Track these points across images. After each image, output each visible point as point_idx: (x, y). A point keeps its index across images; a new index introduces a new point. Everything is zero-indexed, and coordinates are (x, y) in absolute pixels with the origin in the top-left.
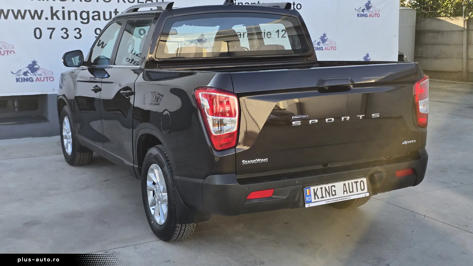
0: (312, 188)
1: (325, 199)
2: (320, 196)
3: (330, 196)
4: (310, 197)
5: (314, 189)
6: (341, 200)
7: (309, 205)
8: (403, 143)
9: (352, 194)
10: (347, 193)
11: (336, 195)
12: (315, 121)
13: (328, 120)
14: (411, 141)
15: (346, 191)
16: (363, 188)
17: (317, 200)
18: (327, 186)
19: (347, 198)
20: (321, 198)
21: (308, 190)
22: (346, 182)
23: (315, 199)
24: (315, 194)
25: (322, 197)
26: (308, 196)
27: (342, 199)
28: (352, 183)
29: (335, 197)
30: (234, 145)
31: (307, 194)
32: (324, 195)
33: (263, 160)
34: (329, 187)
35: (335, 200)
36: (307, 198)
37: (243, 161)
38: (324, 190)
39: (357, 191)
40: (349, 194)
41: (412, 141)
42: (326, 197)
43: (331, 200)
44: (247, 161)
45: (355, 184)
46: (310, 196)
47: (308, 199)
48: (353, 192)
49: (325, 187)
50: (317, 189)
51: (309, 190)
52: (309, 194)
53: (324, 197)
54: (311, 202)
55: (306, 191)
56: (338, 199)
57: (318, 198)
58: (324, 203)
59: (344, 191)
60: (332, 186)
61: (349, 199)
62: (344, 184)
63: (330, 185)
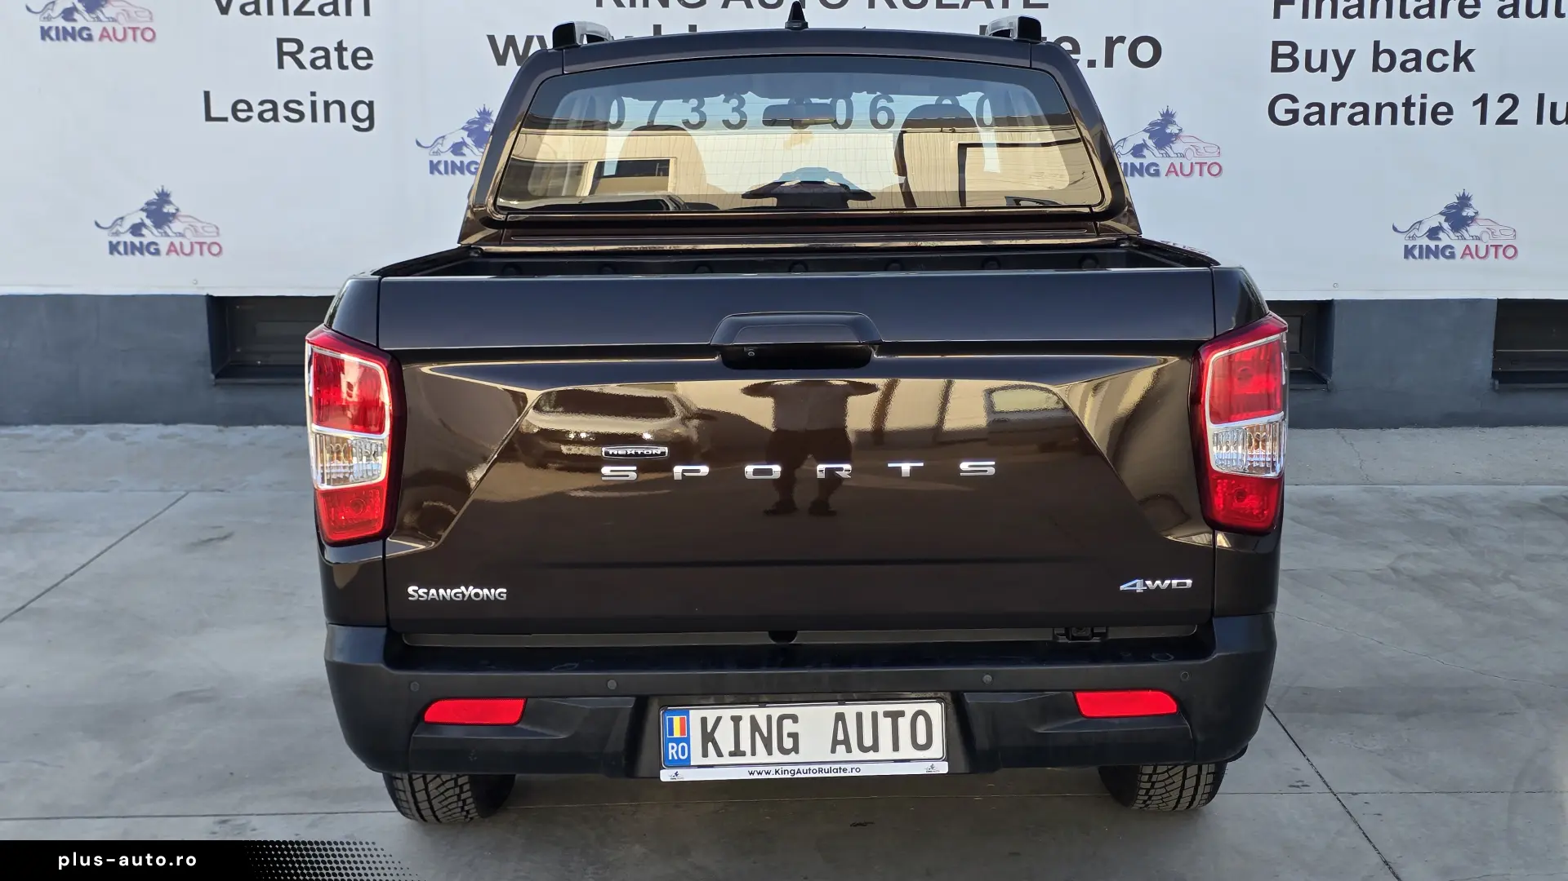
0: (695, 715)
1: (748, 759)
2: (727, 745)
3: (770, 753)
4: (683, 747)
5: (704, 721)
6: (817, 775)
7: (676, 774)
8: (1123, 587)
9: (871, 755)
10: (849, 750)
11: (797, 752)
12: (698, 471)
13: (756, 472)
14: (1167, 582)
15: (846, 742)
16: (922, 739)
17: (713, 758)
18: (761, 714)
19: (845, 770)
20: (732, 754)
21: (677, 720)
22: (850, 710)
23: (705, 754)
24: (708, 737)
25: (737, 752)
26: (678, 741)
27: (820, 771)
28: (875, 715)
29: (792, 757)
30: (377, 531)
31: (671, 733)
32: (745, 745)
33: (486, 591)
34: (769, 718)
35: (789, 768)
36: (673, 748)
37: (411, 590)
38: (745, 726)
39: (896, 748)
40: (857, 754)
41: (1175, 582)
42: (754, 753)
43: (772, 769)
44: (426, 591)
45: (890, 719)
46: (687, 741)
47: (677, 752)
48: (875, 747)
49: (753, 719)
50: (719, 719)
51: (682, 720)
52: (682, 732)
53: (743, 754)
54: (686, 764)
55: (671, 721)
56: (802, 767)
57: (720, 754)
58: (742, 774)
59: (835, 742)
60: (781, 718)
61: (854, 774)
62: (840, 717)
63: (776, 712)
